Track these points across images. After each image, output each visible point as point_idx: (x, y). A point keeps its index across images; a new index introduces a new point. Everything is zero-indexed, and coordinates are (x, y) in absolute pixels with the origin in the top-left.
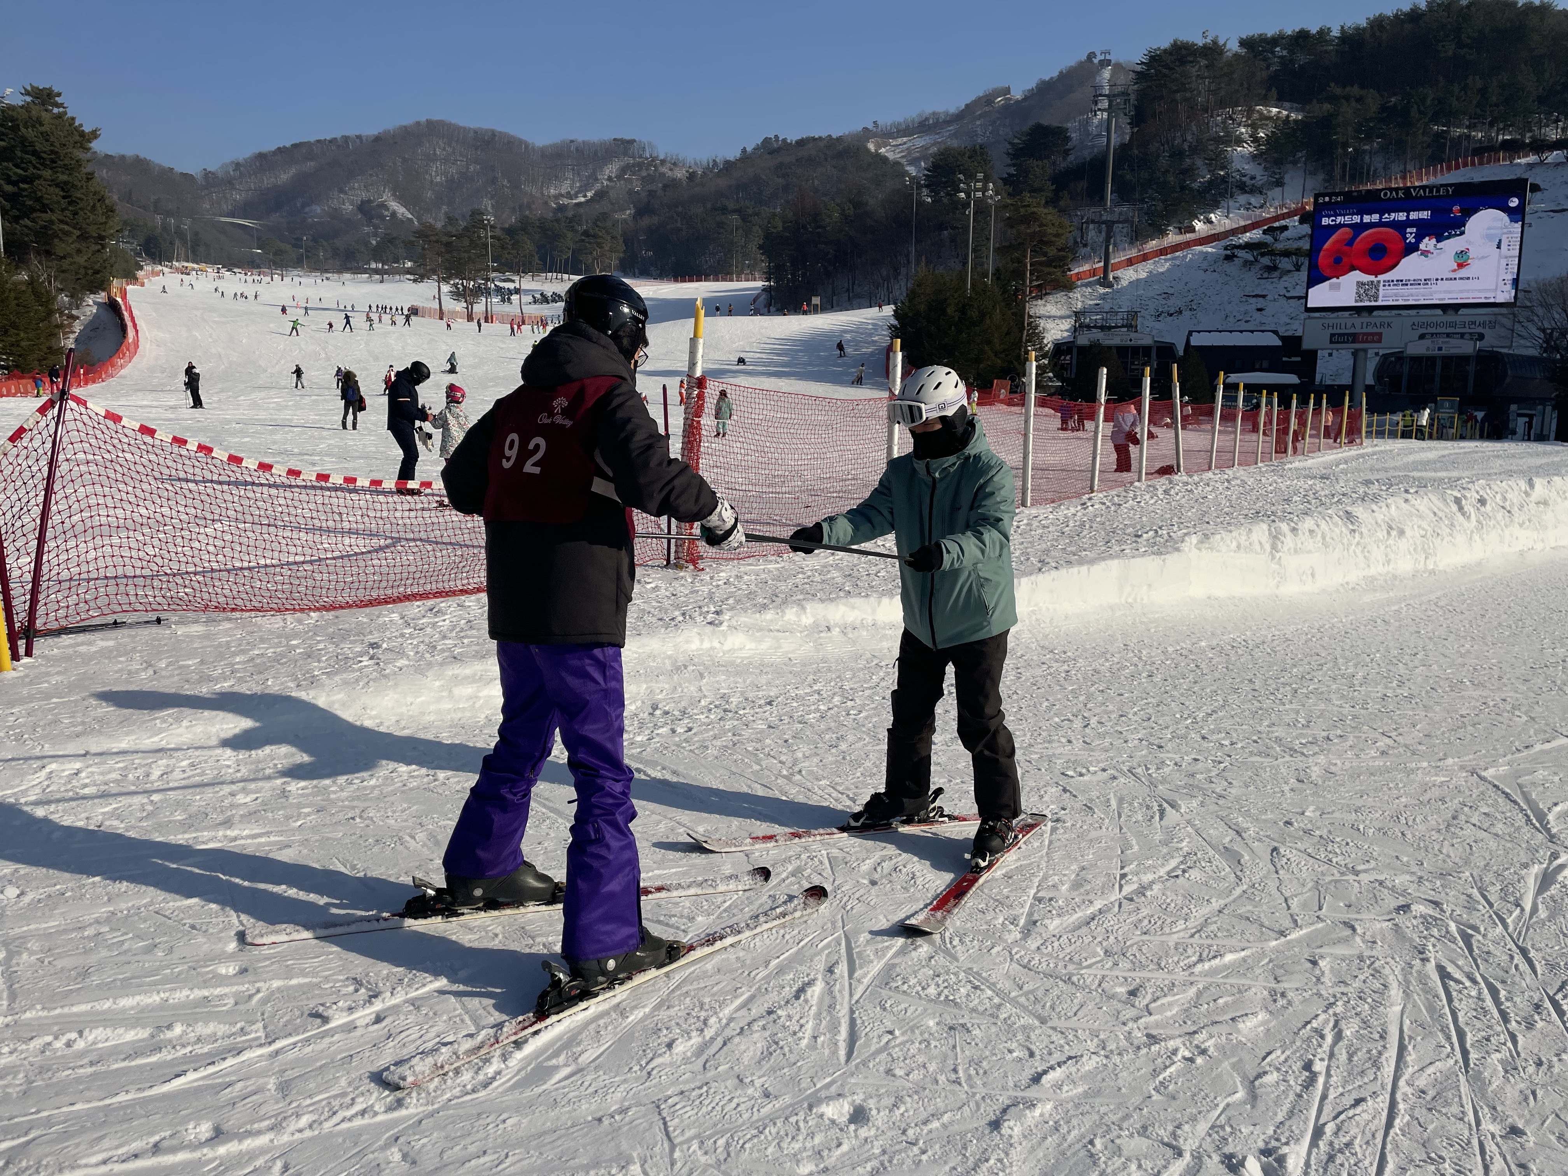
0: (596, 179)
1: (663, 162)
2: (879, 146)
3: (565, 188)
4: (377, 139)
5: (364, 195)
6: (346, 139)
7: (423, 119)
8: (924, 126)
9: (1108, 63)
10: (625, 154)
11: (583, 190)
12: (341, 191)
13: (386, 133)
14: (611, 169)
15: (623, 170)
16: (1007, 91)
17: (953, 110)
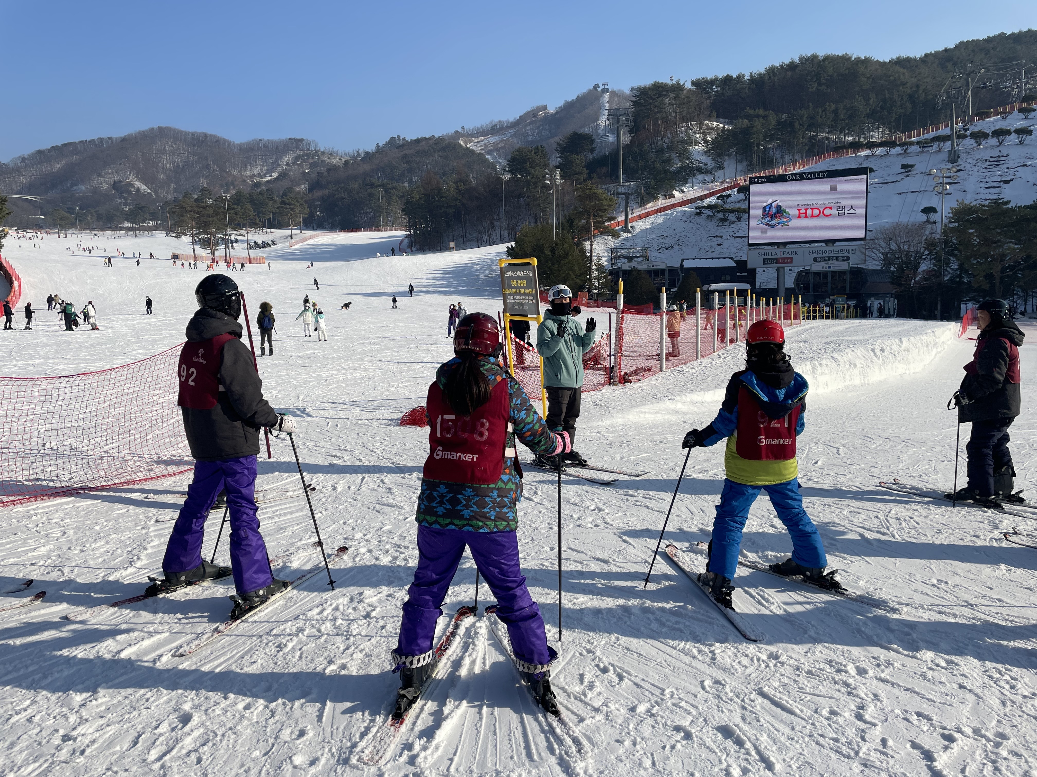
0: (278, 165)
1: (323, 153)
2: (466, 143)
3: (257, 171)
4: (124, 140)
5: (116, 178)
6: (101, 140)
7: (156, 126)
8: (494, 130)
9: (607, 90)
10: (297, 148)
11: (270, 172)
12: (99, 175)
13: (130, 136)
14: (288, 158)
15: (297, 158)
16: (545, 108)
17: (512, 119)
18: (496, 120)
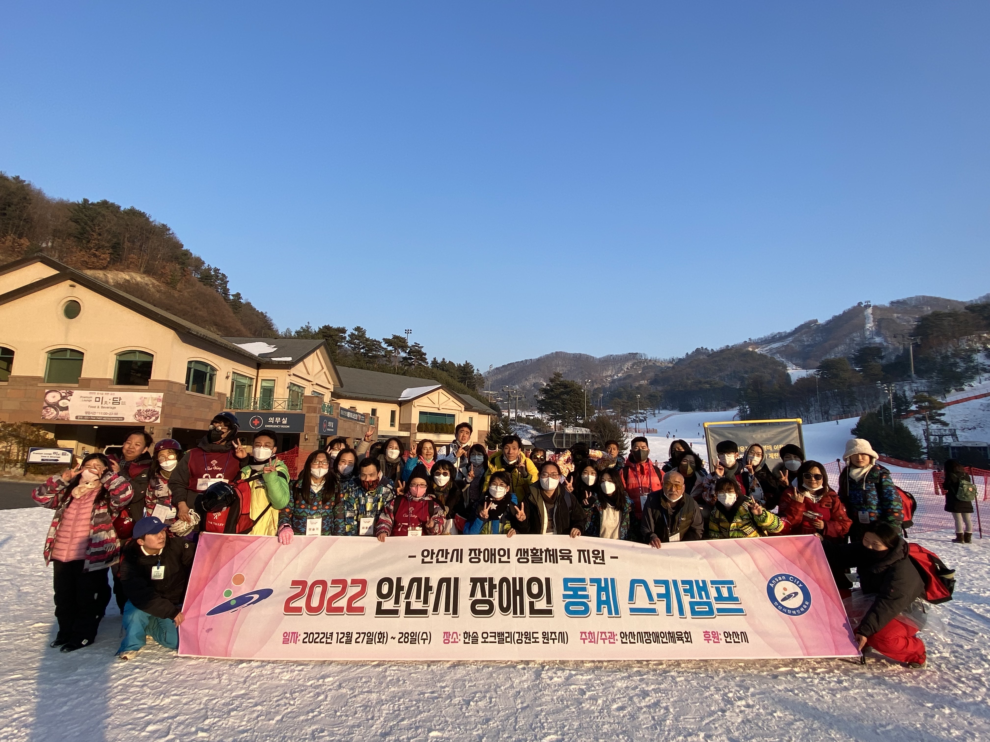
0: (622, 369)
1: (650, 360)
2: (754, 349)
3: (609, 373)
4: (539, 360)
5: (534, 381)
6: (526, 360)
7: (554, 352)
8: (773, 339)
9: (870, 306)
10: (634, 358)
11: (617, 373)
12: (526, 380)
13: (541, 357)
14: (629, 364)
15: (633, 365)
16: (816, 321)
17: (788, 331)
18: (776, 332)
